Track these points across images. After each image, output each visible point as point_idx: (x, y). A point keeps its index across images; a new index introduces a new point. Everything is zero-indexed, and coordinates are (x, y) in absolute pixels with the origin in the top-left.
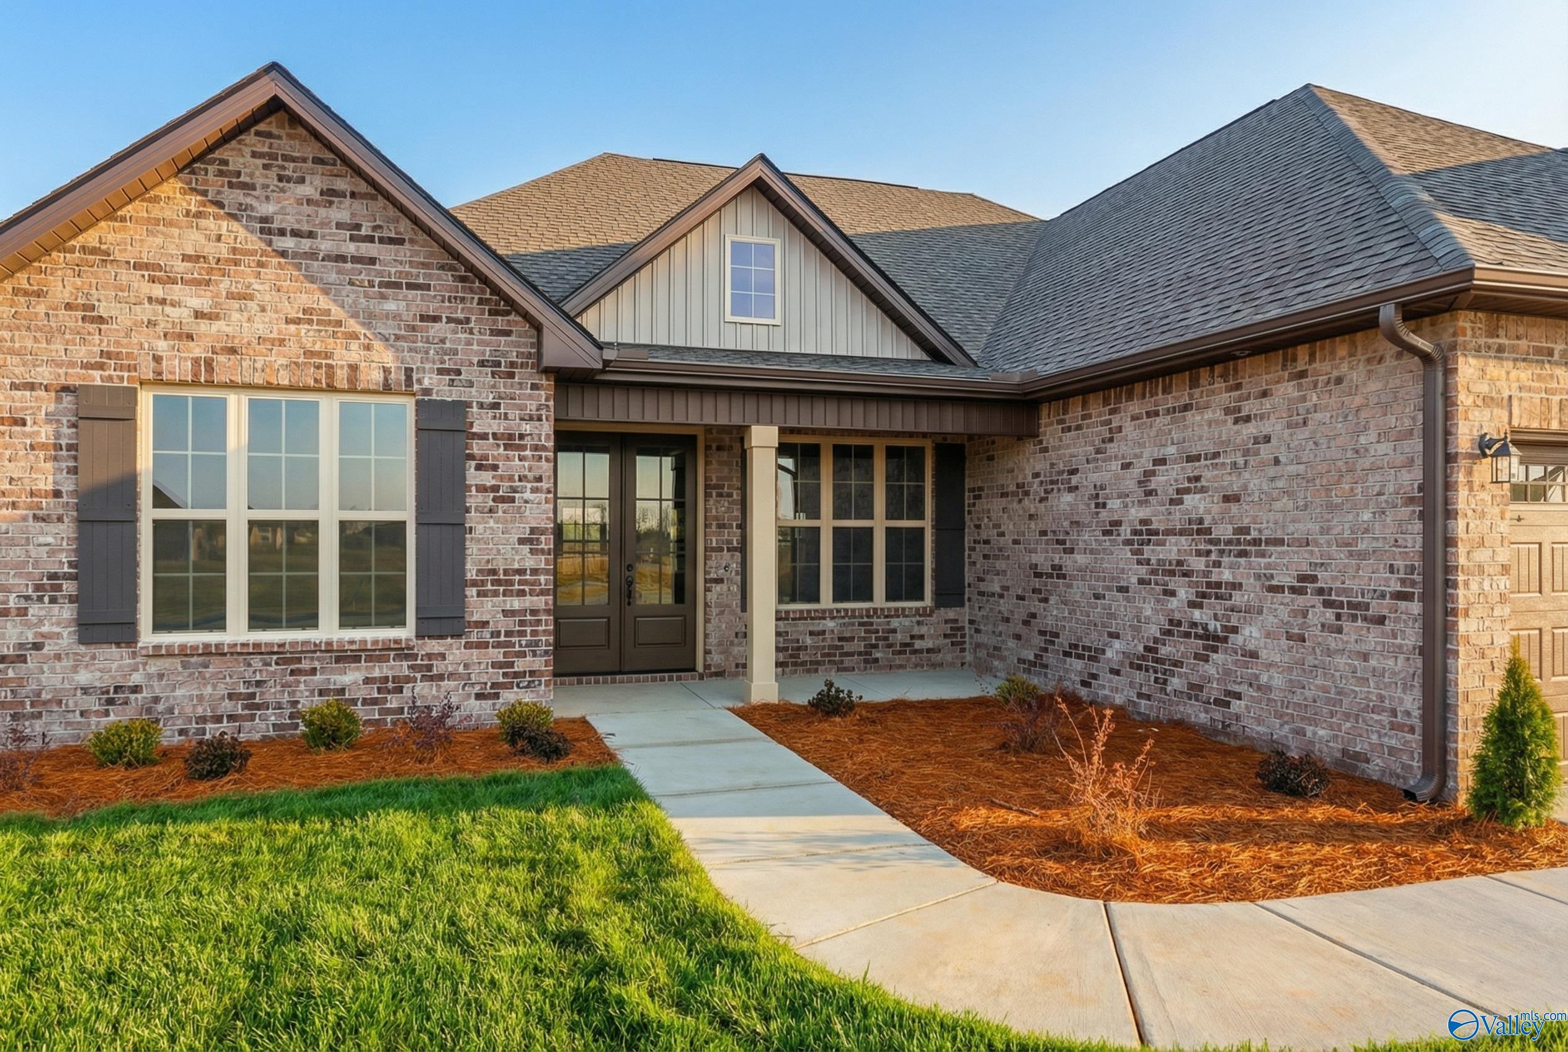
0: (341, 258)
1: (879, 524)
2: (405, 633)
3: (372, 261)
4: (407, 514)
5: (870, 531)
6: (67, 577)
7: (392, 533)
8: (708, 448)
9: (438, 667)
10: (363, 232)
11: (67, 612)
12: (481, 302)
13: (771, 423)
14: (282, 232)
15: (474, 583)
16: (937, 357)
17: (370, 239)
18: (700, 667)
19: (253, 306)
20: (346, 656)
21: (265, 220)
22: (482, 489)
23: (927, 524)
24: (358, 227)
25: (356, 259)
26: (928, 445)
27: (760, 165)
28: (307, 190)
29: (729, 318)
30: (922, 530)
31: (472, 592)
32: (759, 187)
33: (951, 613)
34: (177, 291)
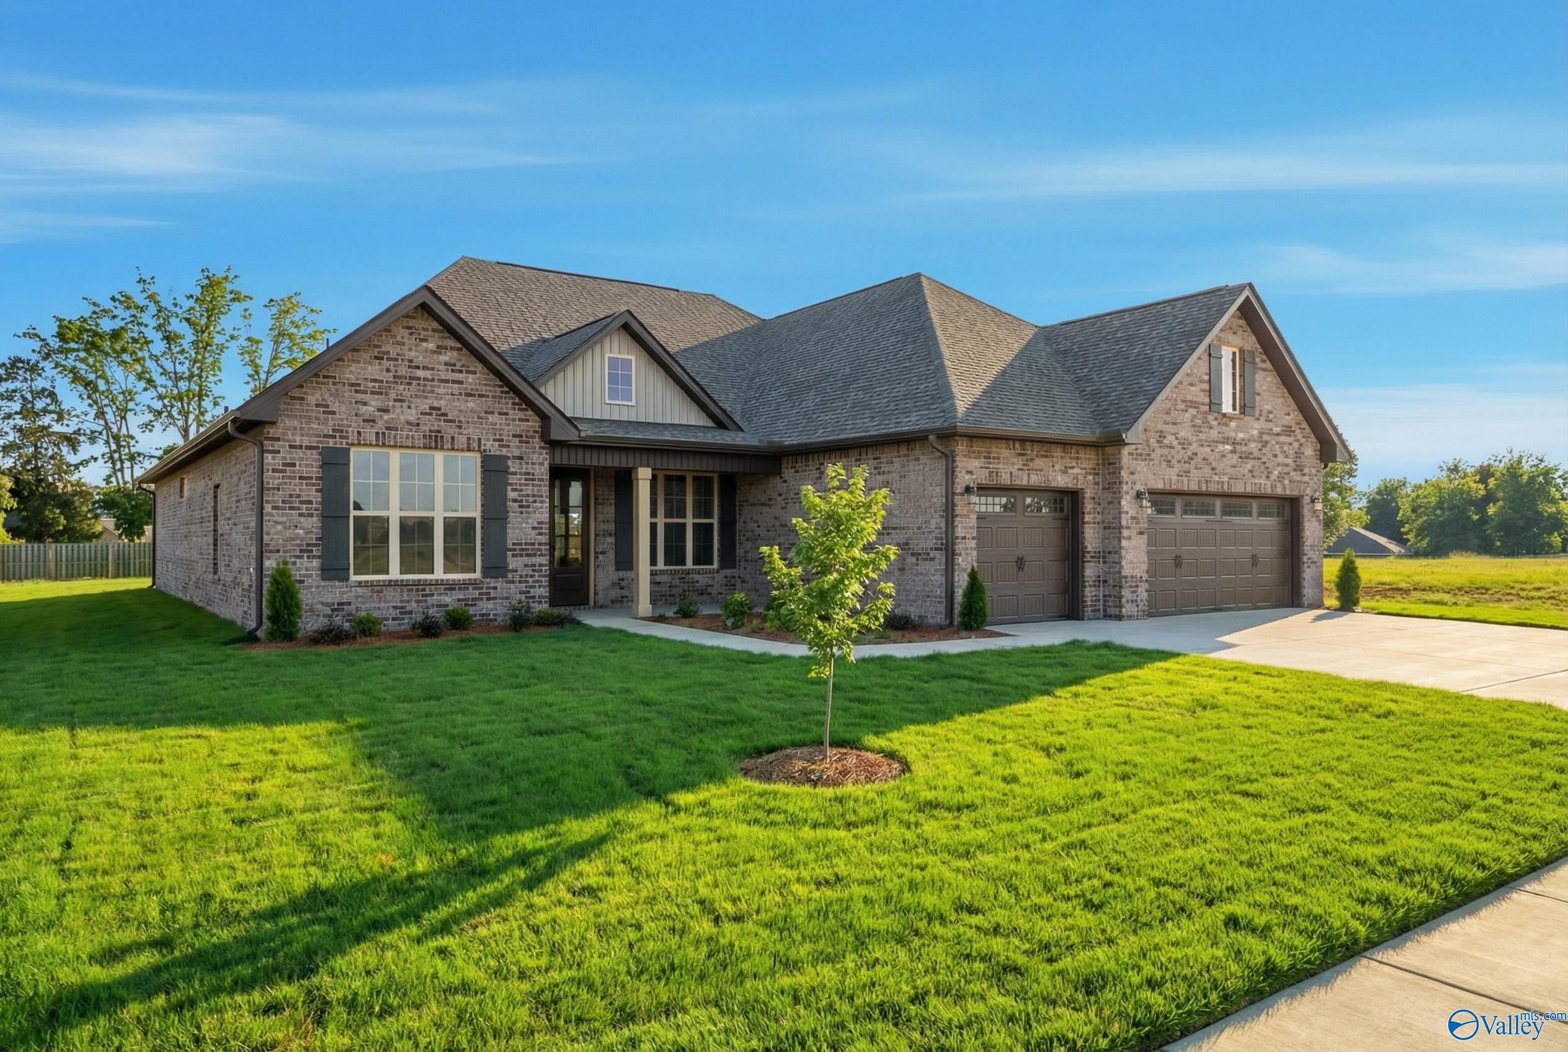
0: (447, 381)
1: (690, 521)
2: (477, 575)
3: (461, 382)
4: (476, 514)
5: (684, 525)
6: (315, 545)
7: (469, 523)
8: (596, 476)
9: (493, 593)
10: (457, 368)
11: (316, 563)
12: (514, 404)
13: (648, 466)
14: (418, 367)
15: (510, 550)
16: (720, 425)
17: (460, 371)
18: (592, 602)
19: (405, 405)
20: (451, 587)
21: (411, 361)
22: (515, 501)
23: (715, 521)
24: (454, 365)
25: (454, 382)
26: (715, 476)
27: (627, 314)
28: (431, 346)
29: (608, 401)
30: (712, 525)
31: (510, 553)
32: (626, 327)
33: (728, 572)
34: (367, 397)
